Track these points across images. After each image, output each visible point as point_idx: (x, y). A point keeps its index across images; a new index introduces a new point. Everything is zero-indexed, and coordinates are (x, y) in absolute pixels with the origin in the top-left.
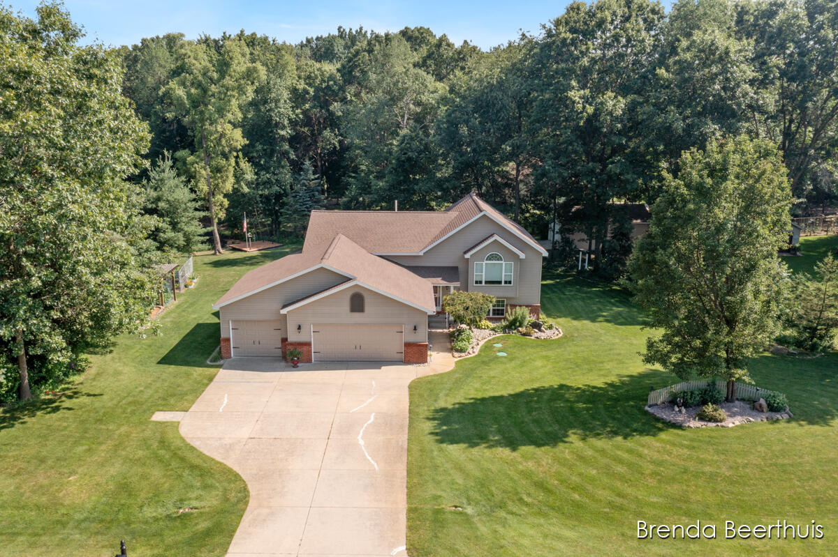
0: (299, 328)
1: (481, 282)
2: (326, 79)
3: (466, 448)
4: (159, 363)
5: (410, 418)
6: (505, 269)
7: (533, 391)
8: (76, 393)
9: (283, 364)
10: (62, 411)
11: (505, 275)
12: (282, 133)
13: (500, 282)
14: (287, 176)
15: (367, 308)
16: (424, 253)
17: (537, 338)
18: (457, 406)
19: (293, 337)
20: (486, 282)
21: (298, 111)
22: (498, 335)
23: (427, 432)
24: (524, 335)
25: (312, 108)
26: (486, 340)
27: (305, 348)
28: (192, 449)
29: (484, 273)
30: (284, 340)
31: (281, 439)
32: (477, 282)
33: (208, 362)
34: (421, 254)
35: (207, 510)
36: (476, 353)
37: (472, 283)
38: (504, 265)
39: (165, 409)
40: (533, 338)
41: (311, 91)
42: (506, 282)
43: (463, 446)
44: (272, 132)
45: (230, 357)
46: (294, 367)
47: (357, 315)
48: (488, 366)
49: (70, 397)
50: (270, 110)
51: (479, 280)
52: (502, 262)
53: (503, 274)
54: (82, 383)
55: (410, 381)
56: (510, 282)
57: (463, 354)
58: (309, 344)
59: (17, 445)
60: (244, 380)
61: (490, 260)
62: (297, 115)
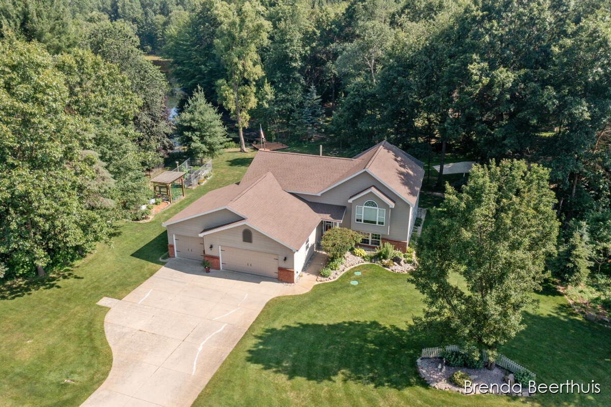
0: (212, 247)
1: (361, 221)
2: (330, 23)
3: (262, 369)
4: (132, 255)
6: (378, 214)
8: (70, 274)
11: (379, 218)
12: (294, 65)
13: (375, 223)
14: (298, 96)
15: (254, 240)
16: (321, 194)
17: (394, 270)
18: (284, 329)
19: (208, 252)
20: (365, 221)
21: (308, 48)
22: (366, 263)
23: (248, 348)
24: (385, 266)
25: (317, 45)
26: (352, 267)
27: (215, 260)
28: (103, 332)
29: (363, 215)
30: (203, 253)
32: (357, 220)
33: (160, 259)
34: (319, 194)
35: (78, 384)
36: (336, 279)
37: (354, 221)
38: (378, 211)
39: (110, 296)
40: (390, 269)
41: (318, 32)
42: (379, 223)
43: (260, 366)
44: (288, 63)
45: (174, 257)
46: (207, 272)
47: (247, 244)
48: (335, 293)
49: (65, 277)
50: (286, 48)
51: (359, 219)
52: (376, 208)
54: (78, 267)
55: (271, 298)
56: (383, 223)
57: (325, 279)
58: (218, 258)
59: (17, 311)
60: (170, 279)
61: (368, 205)
62: (306, 51)
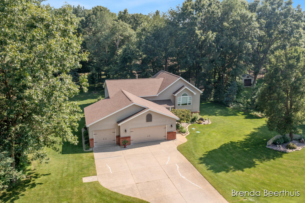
0: (126, 131)
1: (180, 105)
4: (62, 153)
5: (192, 164)
6: (188, 99)
7: (224, 146)
8: (36, 175)
9: (119, 147)
10: (37, 185)
11: (189, 101)
13: (186, 104)
15: (153, 120)
16: (159, 95)
17: (204, 124)
19: (123, 135)
20: (182, 105)
22: (190, 125)
24: (199, 123)
26: (187, 127)
27: (128, 139)
28: (116, 193)
29: (181, 101)
30: (118, 137)
31: (150, 181)
32: (178, 105)
33: (85, 150)
34: (157, 95)
36: (189, 133)
39: (86, 176)
40: (202, 124)
42: (189, 104)
45: (94, 147)
46: (124, 148)
47: (149, 123)
48: (198, 137)
49: (36, 178)
51: (179, 104)
52: (187, 96)
53: (188, 101)
54: (35, 169)
55: (176, 147)
56: (190, 104)
57: (186, 134)
58: (129, 137)
60: (108, 157)
61: (183, 96)
